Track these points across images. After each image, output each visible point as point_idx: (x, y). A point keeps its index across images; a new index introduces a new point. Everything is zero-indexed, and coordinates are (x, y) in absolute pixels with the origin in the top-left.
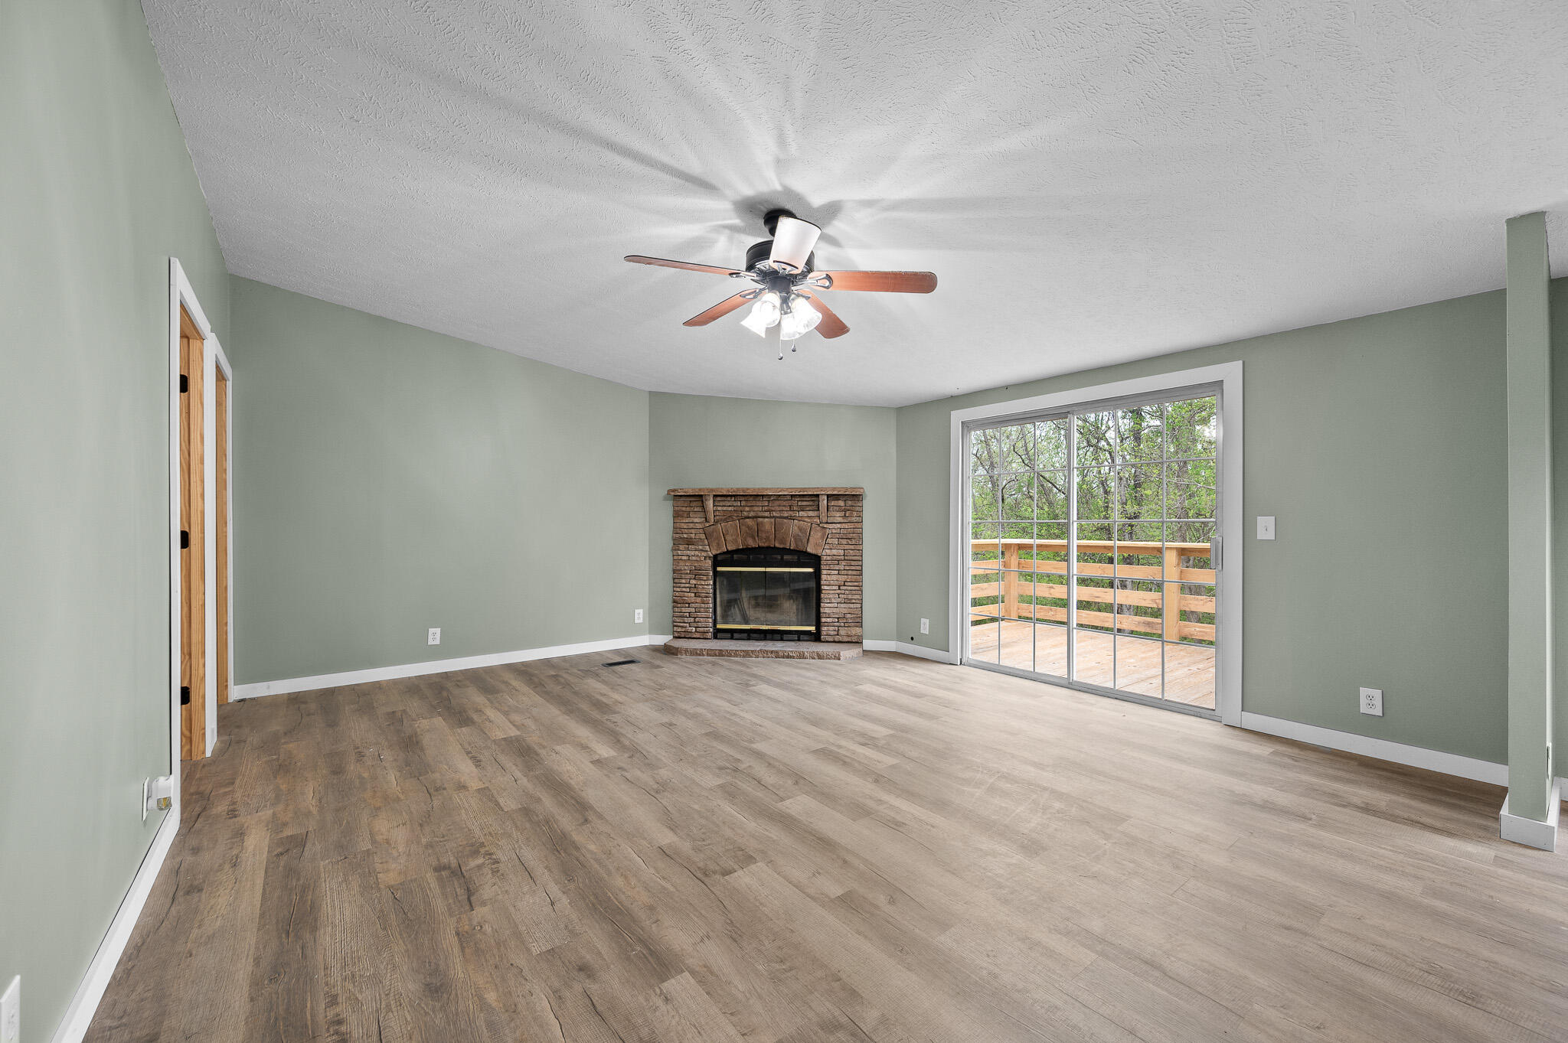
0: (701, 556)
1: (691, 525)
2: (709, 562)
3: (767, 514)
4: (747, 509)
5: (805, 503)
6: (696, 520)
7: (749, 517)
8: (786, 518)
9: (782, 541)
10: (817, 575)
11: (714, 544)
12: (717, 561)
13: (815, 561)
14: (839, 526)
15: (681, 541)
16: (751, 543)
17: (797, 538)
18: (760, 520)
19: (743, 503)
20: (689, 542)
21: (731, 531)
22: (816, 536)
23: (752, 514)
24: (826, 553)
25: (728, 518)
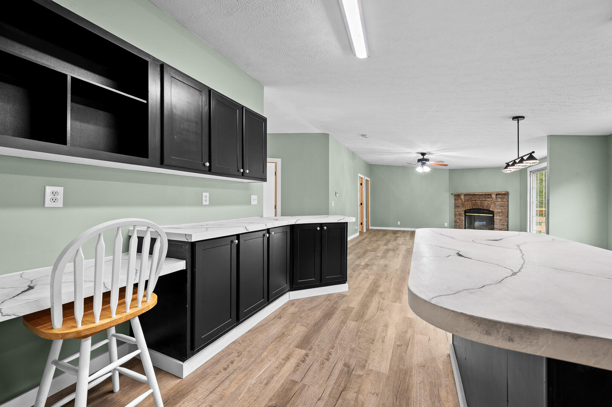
0: (462, 210)
1: (459, 202)
2: (463, 212)
3: (478, 199)
4: (473, 198)
5: (489, 196)
6: (460, 201)
7: (473, 200)
8: (484, 200)
9: (483, 207)
10: (494, 216)
11: (464, 207)
12: (466, 212)
13: (492, 213)
14: (499, 203)
15: (456, 206)
16: (474, 207)
17: (486, 206)
18: (476, 201)
19: (472, 197)
20: (458, 207)
21: (469, 204)
22: (492, 206)
23: (474, 199)
24: (496, 211)
25: (468, 200)
